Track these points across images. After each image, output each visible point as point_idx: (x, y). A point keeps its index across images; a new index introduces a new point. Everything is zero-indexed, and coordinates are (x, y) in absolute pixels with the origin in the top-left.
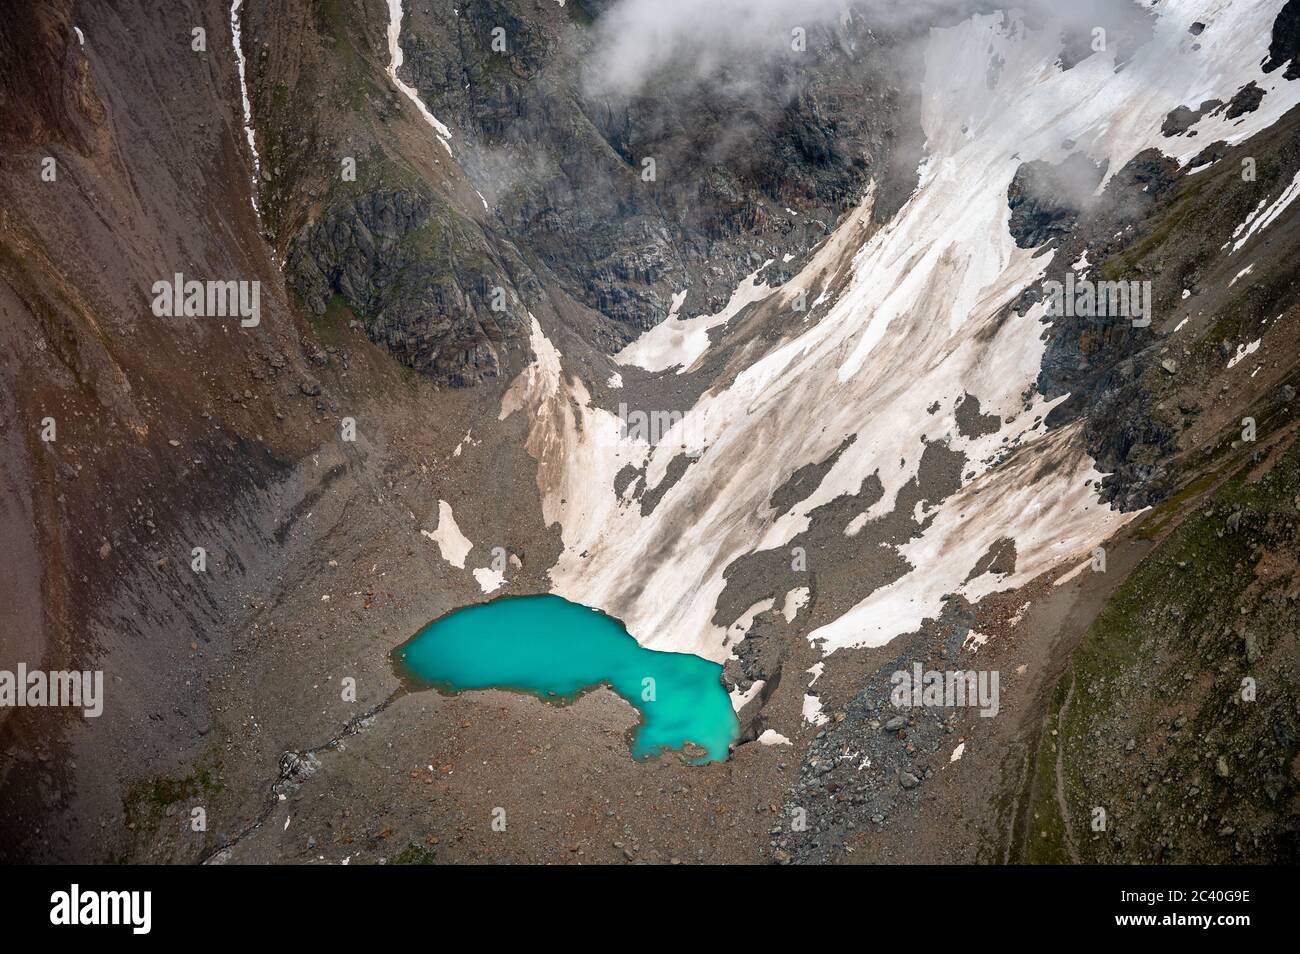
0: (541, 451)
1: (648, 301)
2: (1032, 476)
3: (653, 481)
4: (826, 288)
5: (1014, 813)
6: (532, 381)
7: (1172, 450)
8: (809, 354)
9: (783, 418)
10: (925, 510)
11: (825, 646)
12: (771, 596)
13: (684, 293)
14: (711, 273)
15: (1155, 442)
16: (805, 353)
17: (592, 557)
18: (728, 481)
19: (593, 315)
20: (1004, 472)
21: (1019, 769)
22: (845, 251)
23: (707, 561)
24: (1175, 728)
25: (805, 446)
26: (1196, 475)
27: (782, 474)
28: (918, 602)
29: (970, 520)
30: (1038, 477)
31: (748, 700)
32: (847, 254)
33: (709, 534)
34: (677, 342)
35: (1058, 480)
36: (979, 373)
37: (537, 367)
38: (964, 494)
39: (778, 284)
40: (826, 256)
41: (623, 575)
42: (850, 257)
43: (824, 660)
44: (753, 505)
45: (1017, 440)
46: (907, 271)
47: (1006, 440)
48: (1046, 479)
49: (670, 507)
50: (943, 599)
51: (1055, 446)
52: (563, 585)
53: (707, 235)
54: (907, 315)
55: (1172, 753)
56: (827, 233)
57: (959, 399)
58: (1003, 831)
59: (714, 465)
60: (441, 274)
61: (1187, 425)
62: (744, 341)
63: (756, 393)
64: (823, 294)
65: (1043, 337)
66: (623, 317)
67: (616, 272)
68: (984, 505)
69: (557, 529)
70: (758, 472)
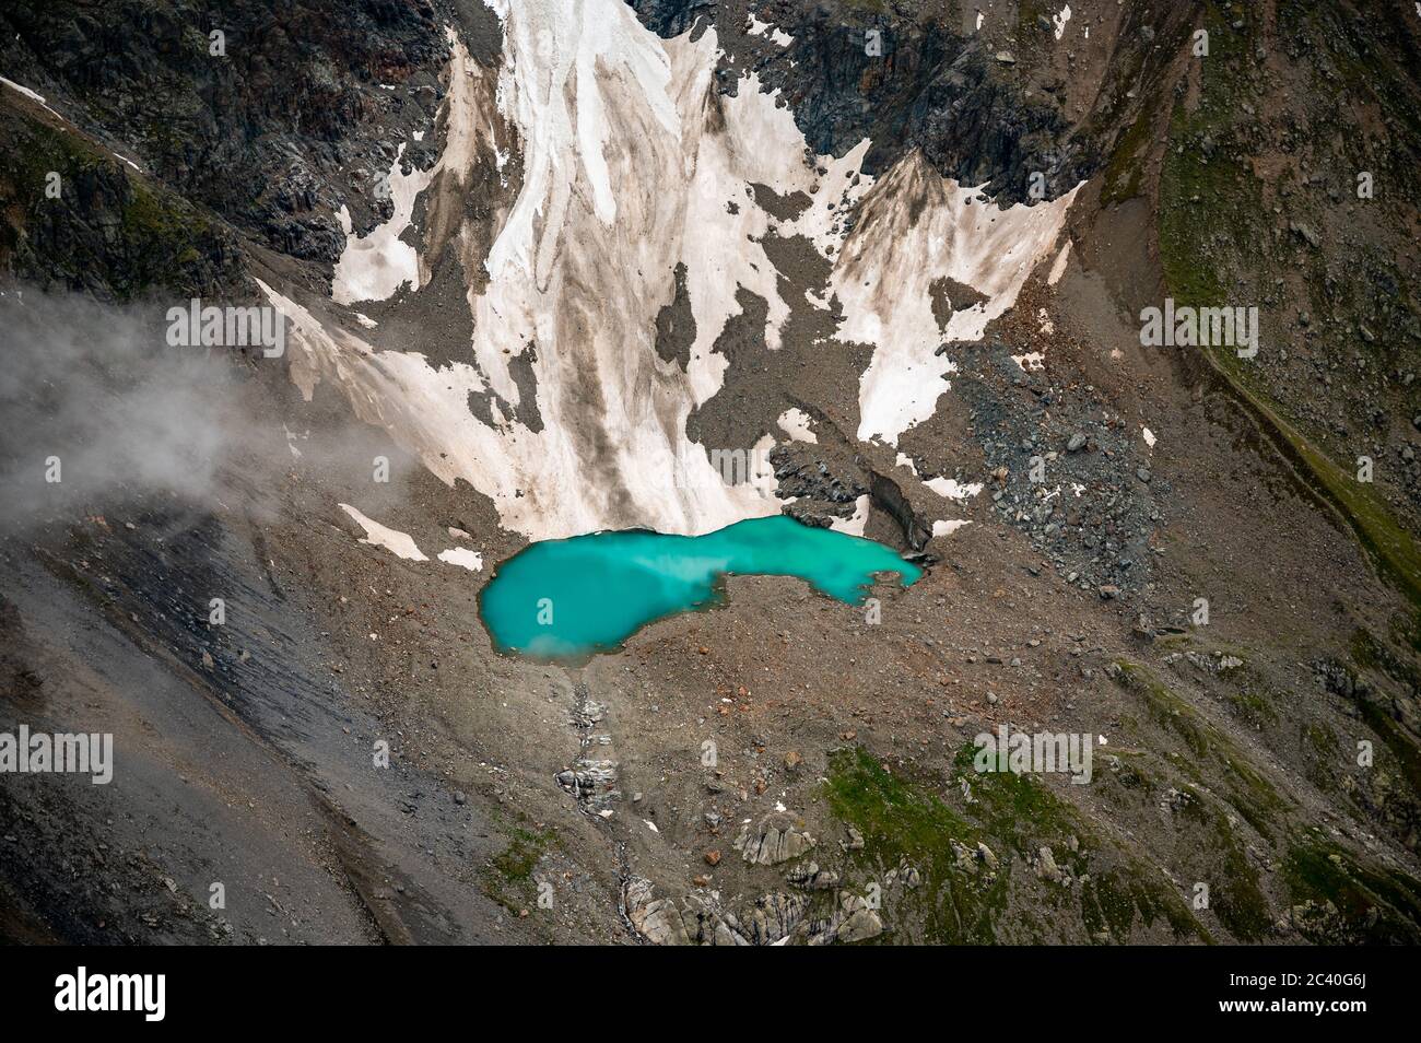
0: (376, 414)
1: (323, 228)
2: (906, 219)
3: (513, 396)
4: (495, 148)
5: (1271, 443)
6: (307, 347)
7: (1065, 126)
8: (546, 214)
9: (586, 277)
10: (821, 297)
11: (886, 439)
12: (763, 433)
13: (344, 208)
14: (356, 176)
15: (1042, 127)
16: (541, 214)
17: (531, 492)
18: (593, 360)
19: (287, 258)
20: (869, 230)
21: (1235, 410)
22: (480, 106)
23: (659, 437)
24: (1305, 325)
25: (639, 295)
26: (1115, 134)
27: (646, 329)
28: (916, 367)
29: (881, 283)
30: (914, 218)
31: (864, 519)
32: (486, 108)
33: (634, 413)
34: (380, 261)
35: (936, 210)
36: (744, 162)
37: (300, 330)
38: (844, 267)
39: (431, 166)
40: (462, 118)
41: (585, 492)
42: (493, 109)
43: (900, 449)
44: (646, 367)
45: (845, 201)
46: (572, 100)
47: (831, 207)
48: (924, 216)
49: (557, 410)
50: (938, 354)
51: (905, 185)
52: (535, 530)
53: (325, 139)
54: (613, 140)
55: (1319, 344)
56: (439, 97)
57: (748, 192)
58: (1273, 460)
59: (562, 354)
60: (184, 249)
61: (1062, 100)
62: (455, 232)
63: (529, 270)
64: (498, 154)
65: (779, 105)
66: (313, 255)
67: (281, 205)
68: (880, 265)
69: (463, 486)
70: (618, 339)
